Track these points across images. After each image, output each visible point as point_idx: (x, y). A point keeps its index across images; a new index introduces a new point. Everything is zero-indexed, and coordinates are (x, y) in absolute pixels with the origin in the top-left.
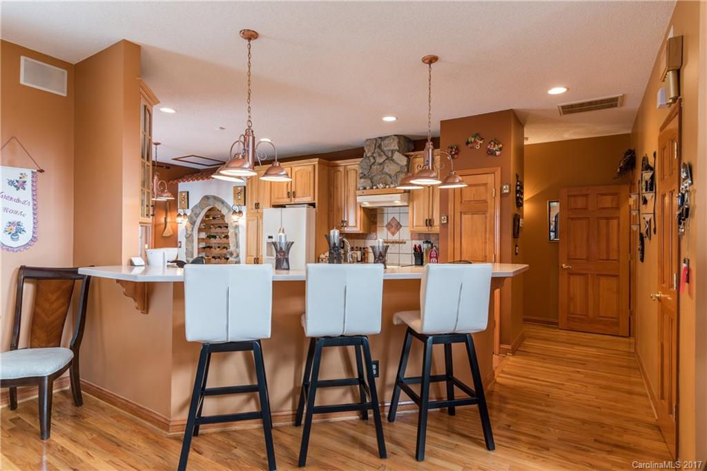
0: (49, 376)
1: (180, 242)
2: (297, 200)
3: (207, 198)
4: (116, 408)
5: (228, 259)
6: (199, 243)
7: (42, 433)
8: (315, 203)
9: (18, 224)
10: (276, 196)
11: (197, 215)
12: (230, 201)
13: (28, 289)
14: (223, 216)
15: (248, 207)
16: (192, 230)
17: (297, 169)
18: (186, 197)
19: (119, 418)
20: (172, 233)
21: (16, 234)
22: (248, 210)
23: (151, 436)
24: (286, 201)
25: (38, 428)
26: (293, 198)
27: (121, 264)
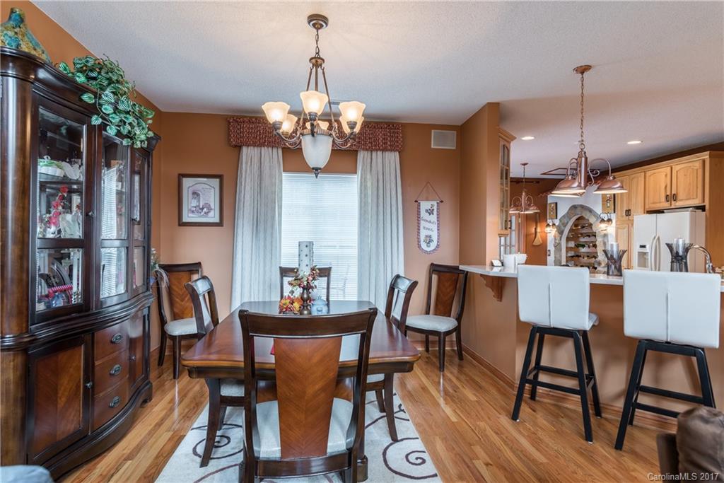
0: (444, 332)
1: (549, 251)
2: (679, 204)
3: (574, 207)
4: (482, 368)
5: (596, 268)
6: (567, 252)
7: (440, 367)
8: (704, 206)
9: (430, 237)
10: (652, 202)
11: (565, 225)
12: (598, 209)
13: (435, 277)
14: (591, 225)
15: (617, 214)
16: (561, 239)
17: (678, 167)
18: (554, 208)
19: (484, 374)
20: (541, 242)
21: (429, 243)
22: (617, 218)
23: (502, 390)
24: (665, 205)
25: (438, 365)
26: (673, 202)
27: (485, 265)
